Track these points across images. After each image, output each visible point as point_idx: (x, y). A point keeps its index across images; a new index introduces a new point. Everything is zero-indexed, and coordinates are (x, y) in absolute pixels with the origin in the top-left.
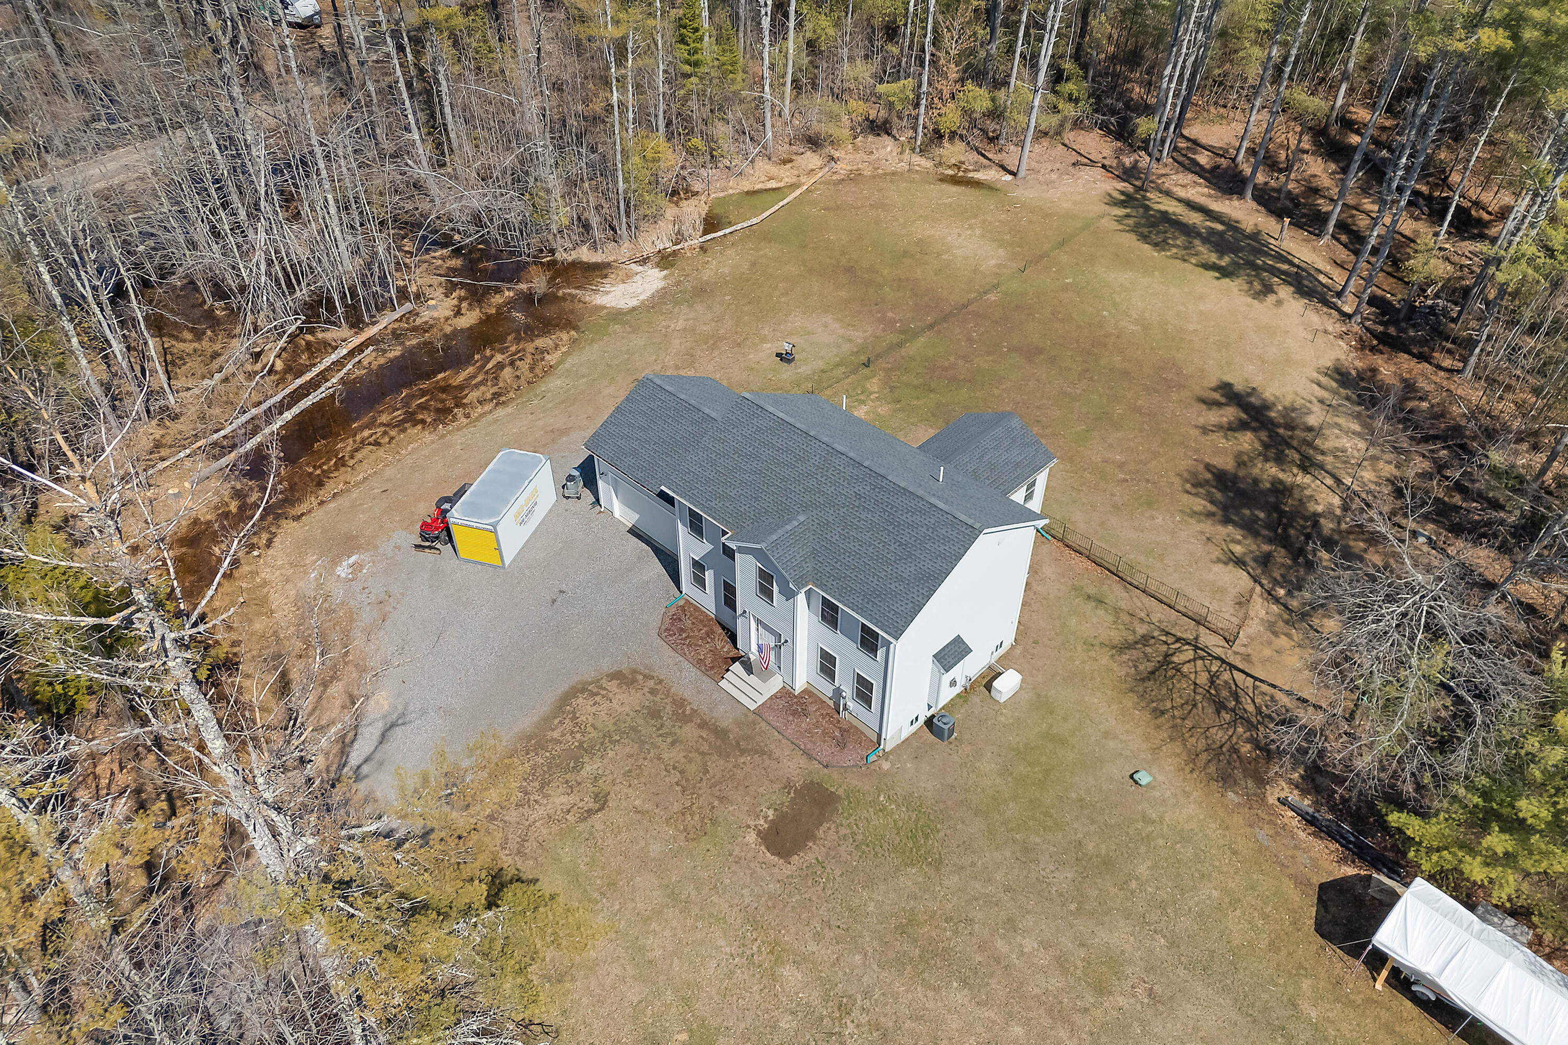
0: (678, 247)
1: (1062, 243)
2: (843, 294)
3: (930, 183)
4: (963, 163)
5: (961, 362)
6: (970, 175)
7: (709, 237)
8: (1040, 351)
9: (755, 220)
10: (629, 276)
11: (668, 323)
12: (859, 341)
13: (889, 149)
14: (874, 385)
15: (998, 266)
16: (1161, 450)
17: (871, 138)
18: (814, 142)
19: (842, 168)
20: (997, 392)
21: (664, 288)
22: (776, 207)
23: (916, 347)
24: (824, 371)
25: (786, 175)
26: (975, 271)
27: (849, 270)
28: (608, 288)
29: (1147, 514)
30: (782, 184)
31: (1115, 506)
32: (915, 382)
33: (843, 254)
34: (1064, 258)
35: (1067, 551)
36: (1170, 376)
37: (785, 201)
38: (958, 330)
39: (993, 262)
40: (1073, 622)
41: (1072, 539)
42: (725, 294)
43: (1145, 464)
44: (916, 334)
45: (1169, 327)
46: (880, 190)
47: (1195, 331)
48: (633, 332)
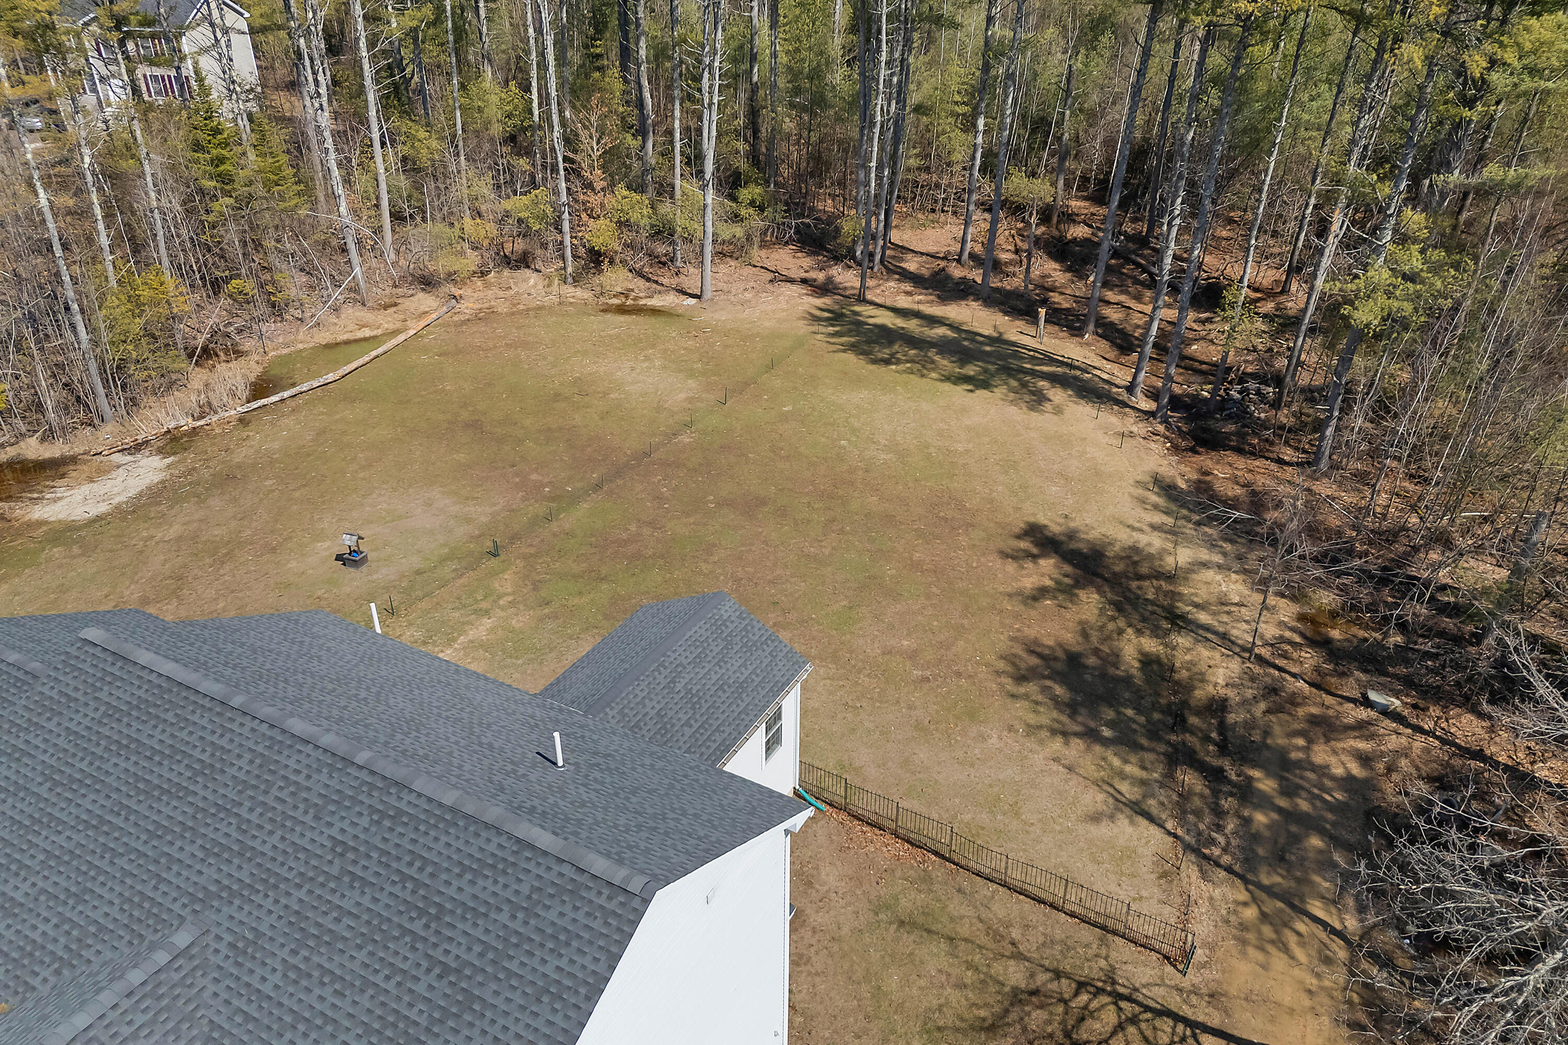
0: (202, 422)
1: (771, 366)
2: (461, 457)
3: (589, 315)
4: (632, 290)
5: (646, 531)
6: (642, 302)
7: (255, 405)
8: (763, 502)
9: (331, 377)
10: (104, 471)
11: (152, 532)
12: (484, 519)
13: (532, 282)
14: (506, 583)
15: (690, 400)
16: (965, 622)
17: (506, 272)
18: (427, 282)
19: (467, 307)
20: (703, 566)
21: (163, 482)
22: (366, 359)
23: (571, 520)
24: (419, 572)
25: (386, 321)
26: (659, 409)
27: (474, 426)
28: (60, 492)
29: (973, 731)
30: (380, 332)
31: (918, 726)
32: (576, 568)
33: (465, 405)
34: (778, 383)
35: (858, 827)
36: (950, 514)
37: (380, 350)
38: (639, 487)
39: (682, 396)
40: (893, 981)
41: (860, 803)
42: (267, 478)
43: (948, 649)
44: (574, 499)
45: (932, 450)
46: (519, 328)
47: (967, 451)
48: (83, 555)
